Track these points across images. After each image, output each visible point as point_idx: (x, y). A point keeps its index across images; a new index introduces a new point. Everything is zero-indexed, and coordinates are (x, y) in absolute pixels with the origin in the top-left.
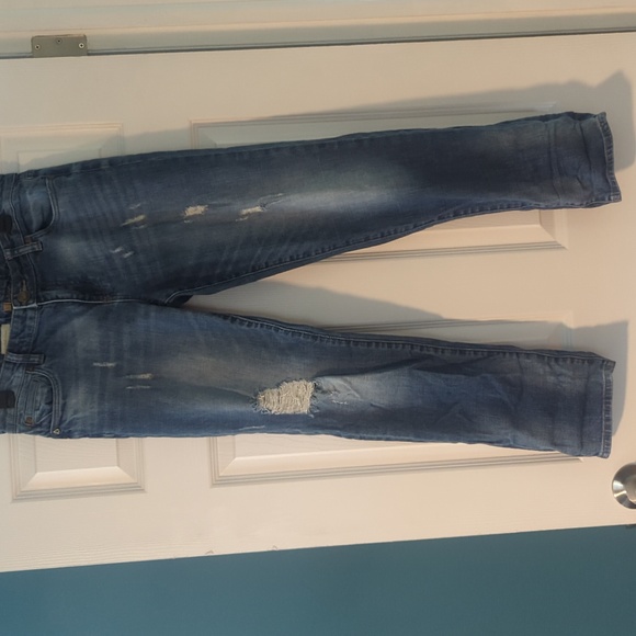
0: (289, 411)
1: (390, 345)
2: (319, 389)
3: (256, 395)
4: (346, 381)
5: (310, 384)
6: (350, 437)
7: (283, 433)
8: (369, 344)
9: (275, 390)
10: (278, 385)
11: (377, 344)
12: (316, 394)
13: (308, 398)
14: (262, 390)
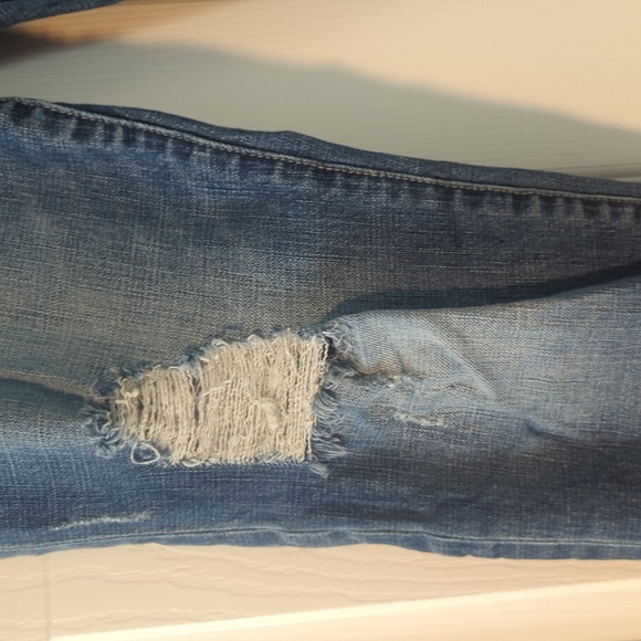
0: (237, 453)
1: (591, 207)
2: (347, 364)
3: (107, 388)
4: (447, 327)
5: (313, 346)
6: (457, 550)
7: (221, 539)
8: (520, 202)
9: (183, 372)
10: (192, 353)
11: (548, 203)
12: (336, 384)
13: (304, 400)
14: (132, 369)
